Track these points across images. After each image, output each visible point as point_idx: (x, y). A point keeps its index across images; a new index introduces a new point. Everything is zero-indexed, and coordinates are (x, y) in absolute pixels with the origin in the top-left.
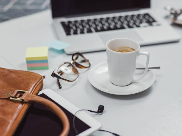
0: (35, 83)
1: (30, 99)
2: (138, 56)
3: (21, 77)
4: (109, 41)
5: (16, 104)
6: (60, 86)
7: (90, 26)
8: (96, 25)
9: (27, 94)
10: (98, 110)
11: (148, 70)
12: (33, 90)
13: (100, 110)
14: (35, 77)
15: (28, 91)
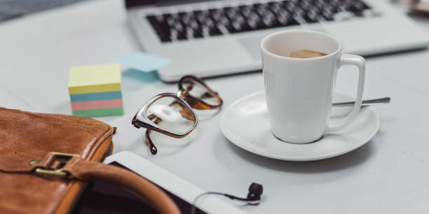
0: (94, 140)
1: (84, 170)
2: (338, 68)
3: (60, 126)
4: (267, 37)
5: (52, 184)
6: (153, 148)
7: (215, 22)
8: (231, 21)
9: (77, 161)
10: (249, 196)
11: (362, 107)
12: (91, 153)
13: (253, 195)
14: (92, 127)
15: (79, 154)
